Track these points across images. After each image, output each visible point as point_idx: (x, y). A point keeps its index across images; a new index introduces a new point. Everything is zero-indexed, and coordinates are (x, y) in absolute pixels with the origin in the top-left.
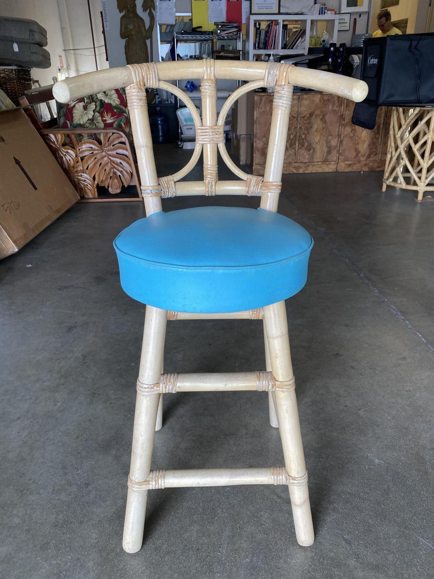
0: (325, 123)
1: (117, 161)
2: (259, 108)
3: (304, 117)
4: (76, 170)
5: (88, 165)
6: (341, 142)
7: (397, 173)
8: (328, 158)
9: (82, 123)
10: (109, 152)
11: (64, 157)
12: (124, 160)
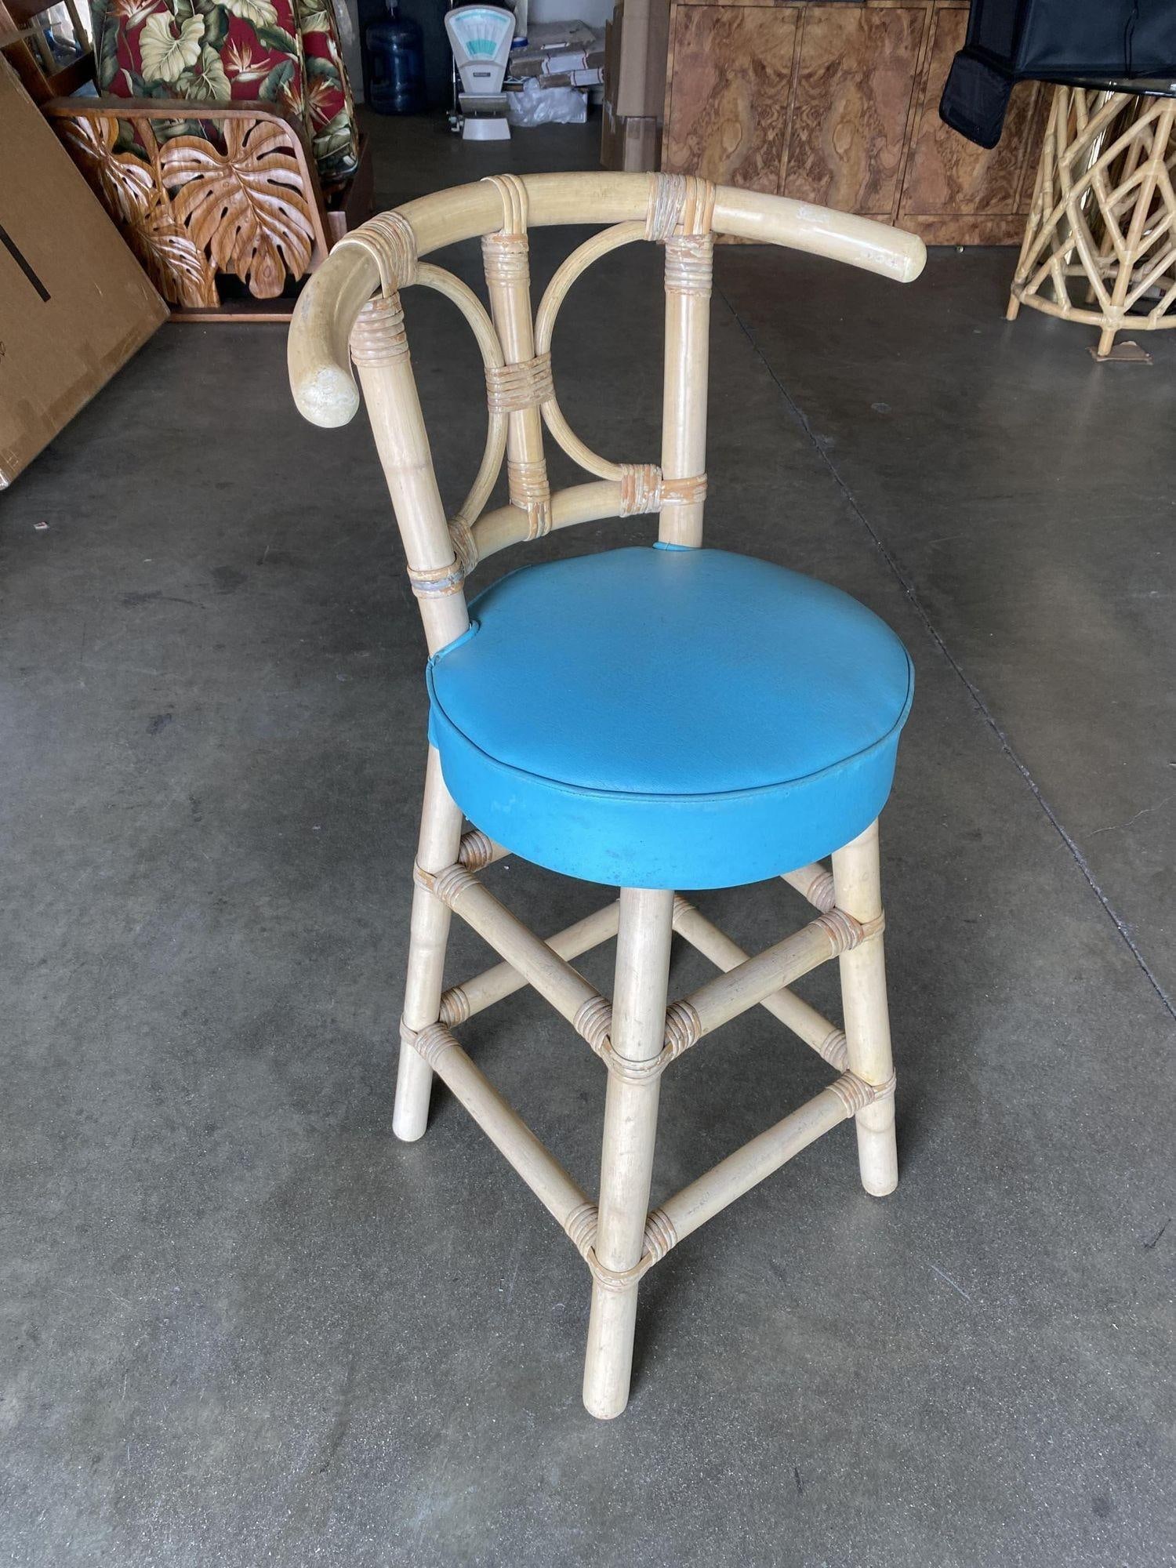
0: (869, 95)
1: (270, 205)
2: (681, 43)
3: (810, 76)
4: (155, 225)
5: (188, 213)
6: (911, 156)
7: (1051, 270)
8: (870, 204)
9: (167, 79)
10: (248, 175)
11: (119, 187)
12: (289, 201)
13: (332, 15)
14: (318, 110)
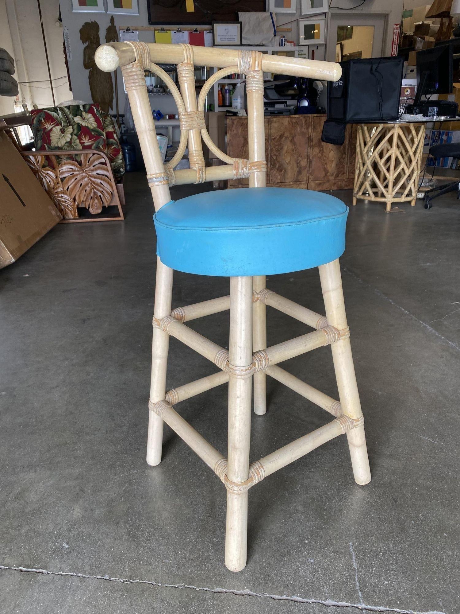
0: (295, 144)
1: (97, 182)
2: (231, 131)
3: (275, 139)
4: (56, 191)
5: (68, 186)
6: (311, 162)
7: (366, 186)
8: (299, 178)
9: (60, 146)
10: (90, 172)
11: (44, 179)
12: (104, 180)
13: (114, 127)
14: (111, 155)
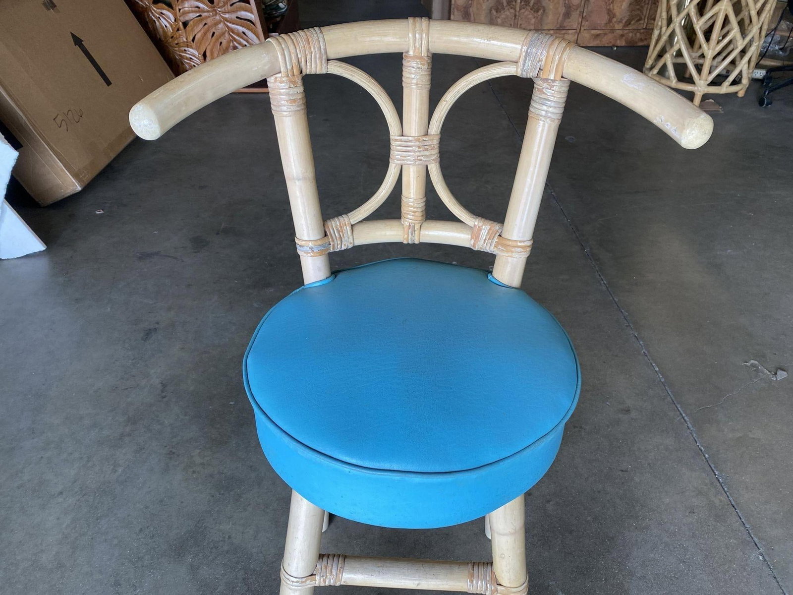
1: (238, 30)
4: (176, 42)
5: (194, 35)
7: (665, 61)
8: (565, 24)
10: (225, 15)
11: (156, 22)
12: (248, 28)
